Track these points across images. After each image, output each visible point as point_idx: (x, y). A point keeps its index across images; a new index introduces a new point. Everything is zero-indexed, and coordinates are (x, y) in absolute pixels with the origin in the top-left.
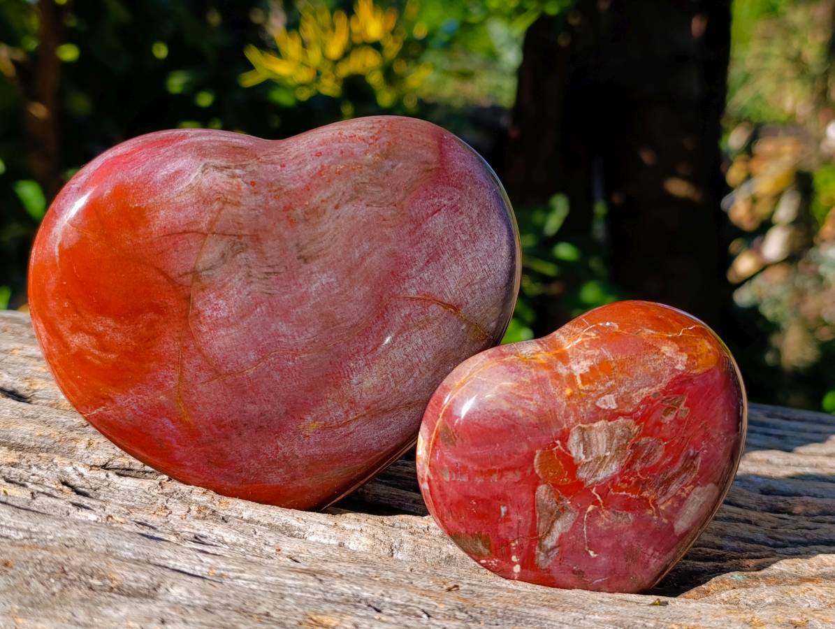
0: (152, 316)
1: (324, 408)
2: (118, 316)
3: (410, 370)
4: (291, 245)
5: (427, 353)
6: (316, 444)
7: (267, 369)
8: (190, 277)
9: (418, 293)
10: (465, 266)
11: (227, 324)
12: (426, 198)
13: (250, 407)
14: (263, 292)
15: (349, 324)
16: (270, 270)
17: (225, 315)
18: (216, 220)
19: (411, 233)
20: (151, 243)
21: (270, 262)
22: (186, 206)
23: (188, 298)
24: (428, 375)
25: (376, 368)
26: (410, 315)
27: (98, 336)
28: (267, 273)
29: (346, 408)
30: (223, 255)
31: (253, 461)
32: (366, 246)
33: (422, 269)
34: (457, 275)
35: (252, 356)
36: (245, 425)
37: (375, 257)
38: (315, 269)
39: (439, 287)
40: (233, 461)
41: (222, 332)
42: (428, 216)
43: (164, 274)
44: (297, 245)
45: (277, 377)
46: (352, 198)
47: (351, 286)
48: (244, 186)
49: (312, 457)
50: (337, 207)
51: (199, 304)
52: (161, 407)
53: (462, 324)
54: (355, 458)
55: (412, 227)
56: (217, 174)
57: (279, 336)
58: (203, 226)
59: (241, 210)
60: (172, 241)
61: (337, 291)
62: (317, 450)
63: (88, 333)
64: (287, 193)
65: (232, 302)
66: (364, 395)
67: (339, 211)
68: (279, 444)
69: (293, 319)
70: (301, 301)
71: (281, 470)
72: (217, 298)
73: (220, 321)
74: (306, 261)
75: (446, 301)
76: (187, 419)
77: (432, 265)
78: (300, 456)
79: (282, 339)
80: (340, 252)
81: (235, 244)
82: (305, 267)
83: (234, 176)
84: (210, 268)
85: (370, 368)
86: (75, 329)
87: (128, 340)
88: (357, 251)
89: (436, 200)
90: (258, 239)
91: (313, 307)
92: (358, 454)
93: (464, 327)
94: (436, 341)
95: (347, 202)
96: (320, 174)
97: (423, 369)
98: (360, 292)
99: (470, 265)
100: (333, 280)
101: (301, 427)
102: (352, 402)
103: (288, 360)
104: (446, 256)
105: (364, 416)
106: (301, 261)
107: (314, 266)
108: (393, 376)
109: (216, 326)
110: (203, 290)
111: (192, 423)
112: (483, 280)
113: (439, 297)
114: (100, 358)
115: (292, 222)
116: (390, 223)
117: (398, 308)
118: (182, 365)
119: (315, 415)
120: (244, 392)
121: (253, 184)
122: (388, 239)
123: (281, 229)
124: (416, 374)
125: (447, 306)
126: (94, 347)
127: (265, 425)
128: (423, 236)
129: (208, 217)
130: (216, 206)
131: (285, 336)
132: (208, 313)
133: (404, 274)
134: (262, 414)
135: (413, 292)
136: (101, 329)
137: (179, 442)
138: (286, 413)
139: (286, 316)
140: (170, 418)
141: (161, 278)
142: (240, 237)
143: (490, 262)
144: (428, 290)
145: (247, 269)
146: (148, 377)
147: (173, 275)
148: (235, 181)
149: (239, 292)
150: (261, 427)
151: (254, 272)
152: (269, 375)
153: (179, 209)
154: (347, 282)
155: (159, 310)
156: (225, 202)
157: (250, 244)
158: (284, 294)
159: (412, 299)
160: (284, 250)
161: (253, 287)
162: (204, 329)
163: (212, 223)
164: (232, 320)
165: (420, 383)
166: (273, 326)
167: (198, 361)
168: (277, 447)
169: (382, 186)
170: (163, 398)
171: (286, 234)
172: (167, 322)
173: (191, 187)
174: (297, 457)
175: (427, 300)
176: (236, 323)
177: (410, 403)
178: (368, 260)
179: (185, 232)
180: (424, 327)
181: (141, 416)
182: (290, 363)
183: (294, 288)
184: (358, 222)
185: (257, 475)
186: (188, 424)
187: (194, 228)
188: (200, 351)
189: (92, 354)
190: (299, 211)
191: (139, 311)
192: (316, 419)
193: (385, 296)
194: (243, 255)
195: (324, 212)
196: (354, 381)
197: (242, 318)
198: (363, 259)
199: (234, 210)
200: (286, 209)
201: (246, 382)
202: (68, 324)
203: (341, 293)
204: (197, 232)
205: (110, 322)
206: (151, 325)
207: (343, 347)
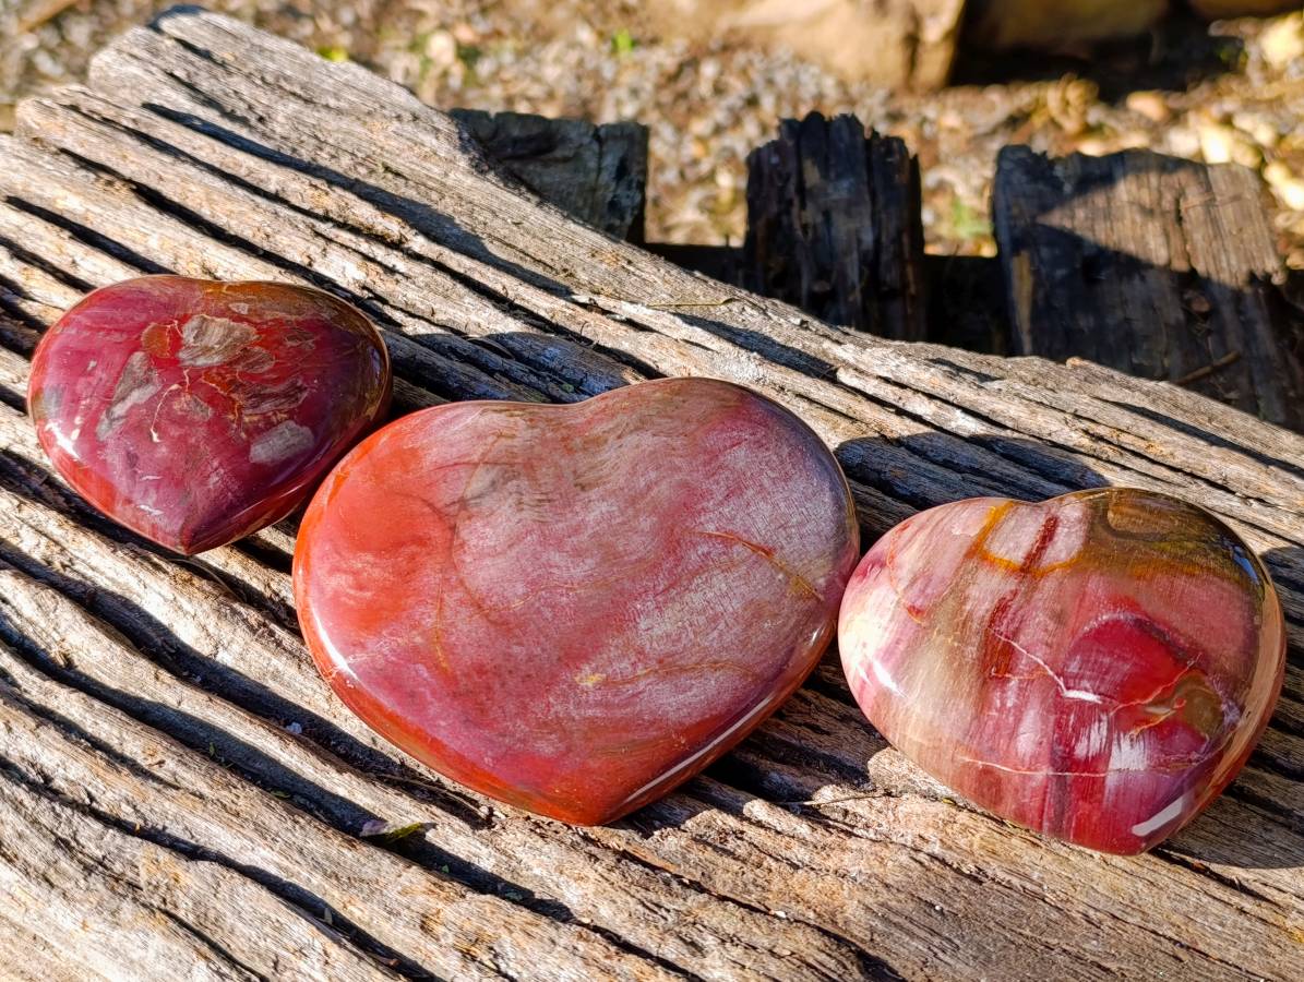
0: (414, 548)
1: (605, 656)
2: (378, 553)
3: (714, 619)
4: (568, 473)
5: (734, 601)
6: (598, 704)
7: (537, 605)
8: (457, 507)
9: (718, 530)
10: (775, 506)
11: (494, 553)
12: (722, 430)
13: (516, 649)
14: (534, 521)
15: (634, 558)
16: (544, 497)
17: (492, 544)
18: (490, 451)
19: (705, 464)
20: (421, 477)
21: (543, 489)
22: (459, 442)
23: (453, 528)
24: (737, 629)
25: (668, 613)
26: (709, 553)
27: (356, 573)
28: (540, 501)
29: (633, 659)
30: (493, 483)
31: (519, 722)
32: (653, 475)
33: (721, 504)
34: (767, 514)
35: (520, 589)
36: (510, 672)
37: (664, 486)
38: (594, 497)
39: (745, 525)
40: (494, 719)
41: (488, 561)
42: (725, 448)
43: (430, 505)
44: (575, 472)
45: (548, 614)
46: (637, 429)
47: (636, 517)
48: (521, 422)
49: (592, 720)
50: (619, 437)
51: (464, 534)
52: (416, 649)
53: (778, 573)
54: (647, 729)
55: (707, 457)
56: (495, 415)
57: (551, 567)
58: (475, 458)
59: (516, 442)
60: (442, 473)
61: (618, 520)
62: (598, 712)
63: (345, 572)
64: (567, 427)
65: (499, 530)
66: (655, 645)
67: (622, 441)
68: (551, 699)
69: (568, 549)
70: (576, 531)
71: (553, 736)
72: (484, 526)
73: (486, 551)
74: (583, 488)
75: (754, 542)
76: (444, 665)
77: (733, 500)
78: (577, 717)
79: (555, 570)
80: (622, 480)
81: (506, 472)
82: (583, 495)
83: (512, 416)
84: (479, 497)
85: (661, 611)
86: (335, 570)
87: (386, 575)
88: (642, 479)
89: (735, 433)
90: (532, 467)
91: (592, 536)
92: (652, 723)
93: (781, 576)
94: (744, 589)
95: (631, 432)
96: (604, 410)
97: (731, 621)
98: (646, 523)
99: (782, 505)
100: (614, 508)
101: (577, 679)
102: (641, 652)
103: (562, 595)
104: (750, 492)
105: (656, 672)
106: (579, 488)
107: (593, 494)
108: (691, 625)
109: (481, 555)
110: (469, 518)
111: (450, 670)
112: (801, 524)
113: (745, 536)
114: (354, 598)
115: (570, 451)
116: (680, 452)
117: (694, 545)
118: (442, 600)
119: (594, 665)
120: (509, 630)
121: (531, 420)
122: (679, 469)
123: (557, 457)
124: (722, 626)
125: (756, 548)
126: (350, 587)
127: (533, 672)
128: (720, 467)
129: (481, 450)
130: (491, 439)
131: (558, 567)
132: (473, 542)
133: (699, 507)
134: (530, 659)
135: (711, 528)
136: (360, 566)
137: (433, 693)
138: (559, 659)
139: (559, 545)
140: (425, 664)
141: (427, 510)
142: (512, 465)
143: (808, 505)
144: (731, 527)
145: (518, 496)
146: (404, 614)
147: (439, 505)
148: (512, 419)
149: (508, 520)
150: (529, 676)
151: (526, 499)
152: (538, 611)
153: (452, 446)
154: (630, 512)
155: (421, 541)
156: (500, 436)
157: (523, 471)
158: (557, 522)
159: (710, 536)
160: (559, 477)
161: (525, 514)
162: (468, 559)
163: (484, 454)
164: (499, 550)
165: (728, 638)
166: (545, 556)
167: (459, 594)
168: (548, 705)
169: (671, 417)
170: (418, 640)
171: (563, 462)
172: (429, 554)
173: (467, 427)
174: (574, 720)
175: (728, 539)
176: (503, 553)
177: (716, 663)
178: (656, 489)
179: (456, 464)
180: (728, 570)
181: (392, 662)
182: (564, 599)
183: (569, 515)
184: (644, 451)
185: (524, 741)
186: (445, 671)
187: (467, 459)
188: (462, 582)
189: (347, 595)
190: (578, 440)
191: (402, 544)
192: (595, 671)
193: (677, 529)
194: (515, 482)
195: (606, 441)
196: (643, 626)
197: (510, 546)
198: (649, 488)
199: (509, 442)
200: (564, 439)
201: (512, 619)
202: (327, 566)
203: (624, 523)
204: (468, 463)
205: (369, 558)
206: (412, 558)
207: (627, 585)
